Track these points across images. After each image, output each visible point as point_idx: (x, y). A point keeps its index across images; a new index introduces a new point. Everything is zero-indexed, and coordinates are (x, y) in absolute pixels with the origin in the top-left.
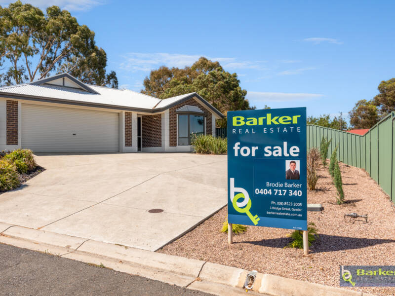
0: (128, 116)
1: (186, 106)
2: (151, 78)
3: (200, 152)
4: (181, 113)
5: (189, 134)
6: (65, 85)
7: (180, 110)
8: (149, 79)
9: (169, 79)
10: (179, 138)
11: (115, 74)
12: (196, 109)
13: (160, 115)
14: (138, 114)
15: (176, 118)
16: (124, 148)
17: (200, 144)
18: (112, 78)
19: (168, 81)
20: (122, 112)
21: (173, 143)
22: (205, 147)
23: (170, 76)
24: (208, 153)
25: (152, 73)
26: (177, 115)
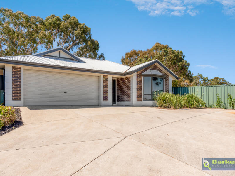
0: (106, 79)
1: (149, 70)
2: (125, 57)
3: (161, 106)
4: (145, 76)
5: (152, 92)
6: (61, 56)
7: (145, 73)
8: (125, 58)
9: (137, 57)
10: (144, 95)
11: (103, 55)
12: (157, 72)
13: (129, 78)
14: (113, 77)
15: (142, 79)
16: (102, 102)
17: (162, 100)
18: (102, 57)
19: (136, 59)
20: (101, 75)
21: (139, 99)
22: (166, 102)
23: (138, 56)
24: (168, 107)
25: (126, 54)
26: (143, 77)
